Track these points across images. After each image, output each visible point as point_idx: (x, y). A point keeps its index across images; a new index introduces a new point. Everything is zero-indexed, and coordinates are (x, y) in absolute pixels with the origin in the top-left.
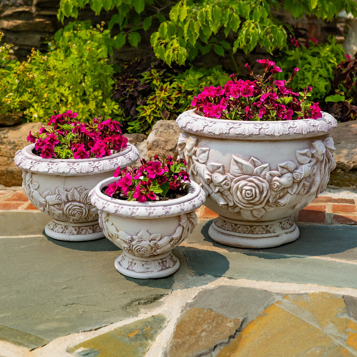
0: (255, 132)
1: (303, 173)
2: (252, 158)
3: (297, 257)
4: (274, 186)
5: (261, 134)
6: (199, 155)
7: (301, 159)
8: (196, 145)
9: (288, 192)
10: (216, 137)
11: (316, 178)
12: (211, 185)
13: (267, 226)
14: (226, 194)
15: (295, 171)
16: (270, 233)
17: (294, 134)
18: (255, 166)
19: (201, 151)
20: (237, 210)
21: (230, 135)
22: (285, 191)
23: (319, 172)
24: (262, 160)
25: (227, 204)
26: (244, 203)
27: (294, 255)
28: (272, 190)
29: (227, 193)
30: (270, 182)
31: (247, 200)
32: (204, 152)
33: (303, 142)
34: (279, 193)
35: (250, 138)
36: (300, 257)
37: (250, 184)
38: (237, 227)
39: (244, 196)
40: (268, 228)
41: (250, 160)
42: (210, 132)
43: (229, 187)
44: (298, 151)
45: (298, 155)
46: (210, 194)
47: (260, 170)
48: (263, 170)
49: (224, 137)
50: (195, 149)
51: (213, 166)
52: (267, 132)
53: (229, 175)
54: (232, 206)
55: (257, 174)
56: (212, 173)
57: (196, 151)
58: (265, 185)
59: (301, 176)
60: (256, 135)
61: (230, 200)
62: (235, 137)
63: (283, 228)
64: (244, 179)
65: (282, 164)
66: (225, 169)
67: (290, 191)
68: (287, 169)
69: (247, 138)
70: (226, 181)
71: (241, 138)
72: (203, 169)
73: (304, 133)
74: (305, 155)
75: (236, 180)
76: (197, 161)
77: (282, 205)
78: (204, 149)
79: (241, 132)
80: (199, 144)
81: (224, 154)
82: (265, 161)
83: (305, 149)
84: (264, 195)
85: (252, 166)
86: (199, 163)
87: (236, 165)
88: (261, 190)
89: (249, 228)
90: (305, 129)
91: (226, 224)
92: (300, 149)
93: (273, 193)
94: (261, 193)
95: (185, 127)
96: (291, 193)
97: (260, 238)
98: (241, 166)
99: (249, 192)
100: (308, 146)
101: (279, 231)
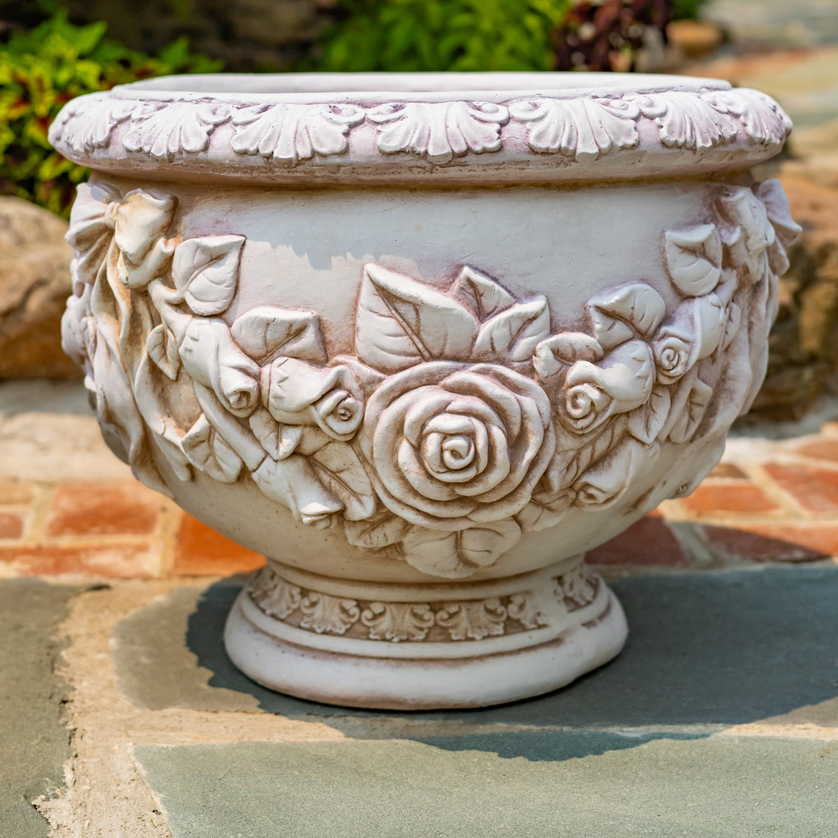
0: (479, 138)
1: (698, 337)
2: (466, 271)
3: (672, 736)
4: (575, 406)
5: (508, 148)
6: (188, 277)
7: (688, 270)
8: (170, 228)
9: (628, 435)
10: (280, 175)
11: (733, 364)
12: (257, 423)
13: (506, 601)
14: (334, 465)
15: (664, 329)
16: (524, 629)
17: (659, 148)
18: (482, 314)
19: (199, 257)
20: (384, 536)
21: (352, 158)
22: (619, 429)
23: (744, 335)
24: (514, 281)
25: (341, 514)
26: (433, 502)
27: (655, 729)
28: (564, 426)
29: (337, 457)
30: (555, 387)
31: (447, 484)
32: (215, 257)
33: (685, 191)
34: (593, 443)
35: (454, 173)
36: (689, 737)
37: (460, 402)
38: (367, 614)
39: (433, 466)
40: (513, 609)
41: (457, 284)
42: (244, 153)
43: (353, 425)
44: (671, 235)
45: (672, 254)
46: (251, 466)
47: (505, 331)
48: (521, 330)
49: (321, 176)
50: (163, 246)
51: (268, 324)
52: (539, 137)
53: (353, 368)
54: (362, 521)
55: (493, 355)
56: (260, 360)
57: (169, 259)
58: (535, 404)
59: (689, 353)
60: (485, 151)
61: (357, 487)
62: (377, 169)
63: (573, 604)
64: (431, 380)
65: (610, 300)
66: (329, 336)
67: (636, 427)
68: (629, 322)
69: (439, 175)
70: (339, 394)
71: (407, 176)
72: (213, 345)
73: (700, 144)
74: (697, 251)
75: (392, 389)
76: (181, 306)
77: (601, 497)
78: (214, 242)
79: (411, 141)
80: (186, 220)
81: (320, 262)
82: (529, 286)
83: (693, 224)
84: (529, 454)
85: (469, 315)
86: (189, 317)
87: (385, 311)
88: (516, 430)
89: (428, 616)
90: (703, 125)
91: (313, 604)
92: (680, 227)
93: (569, 443)
94: (516, 443)
95: (107, 144)
96: (642, 436)
97: (481, 658)
98: (411, 315)
99: (459, 442)
100: (705, 211)
101: (559, 619)
